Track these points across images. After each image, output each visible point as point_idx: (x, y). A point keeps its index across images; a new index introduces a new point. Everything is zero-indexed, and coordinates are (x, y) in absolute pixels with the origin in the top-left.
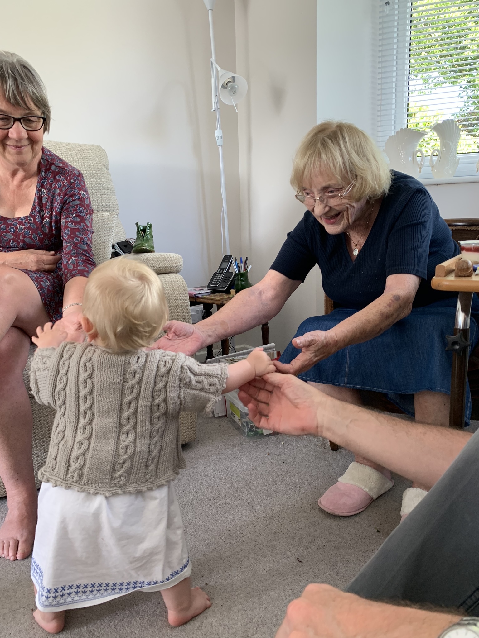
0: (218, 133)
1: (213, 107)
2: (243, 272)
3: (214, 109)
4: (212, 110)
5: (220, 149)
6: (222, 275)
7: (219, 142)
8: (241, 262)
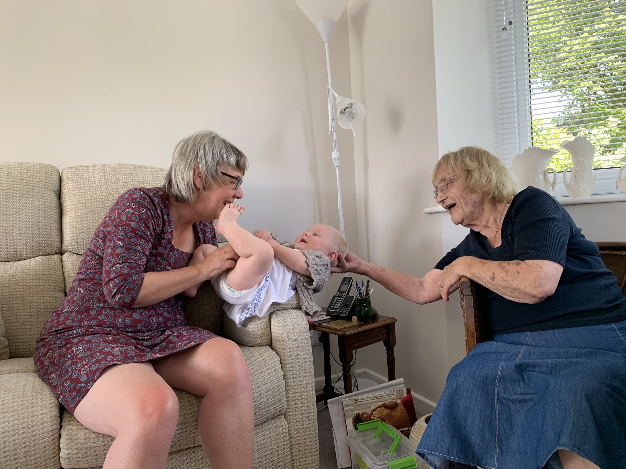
0: (335, 155)
1: (330, 130)
2: (365, 297)
3: (330, 132)
4: (329, 134)
5: (337, 170)
6: (342, 299)
7: (336, 163)
8: (363, 286)
